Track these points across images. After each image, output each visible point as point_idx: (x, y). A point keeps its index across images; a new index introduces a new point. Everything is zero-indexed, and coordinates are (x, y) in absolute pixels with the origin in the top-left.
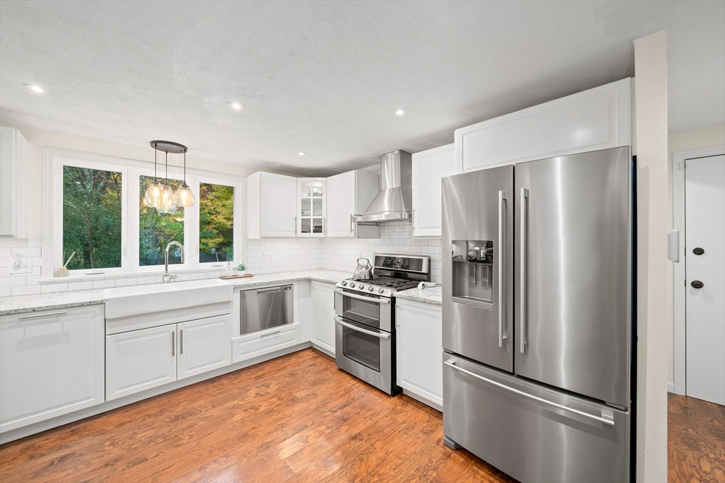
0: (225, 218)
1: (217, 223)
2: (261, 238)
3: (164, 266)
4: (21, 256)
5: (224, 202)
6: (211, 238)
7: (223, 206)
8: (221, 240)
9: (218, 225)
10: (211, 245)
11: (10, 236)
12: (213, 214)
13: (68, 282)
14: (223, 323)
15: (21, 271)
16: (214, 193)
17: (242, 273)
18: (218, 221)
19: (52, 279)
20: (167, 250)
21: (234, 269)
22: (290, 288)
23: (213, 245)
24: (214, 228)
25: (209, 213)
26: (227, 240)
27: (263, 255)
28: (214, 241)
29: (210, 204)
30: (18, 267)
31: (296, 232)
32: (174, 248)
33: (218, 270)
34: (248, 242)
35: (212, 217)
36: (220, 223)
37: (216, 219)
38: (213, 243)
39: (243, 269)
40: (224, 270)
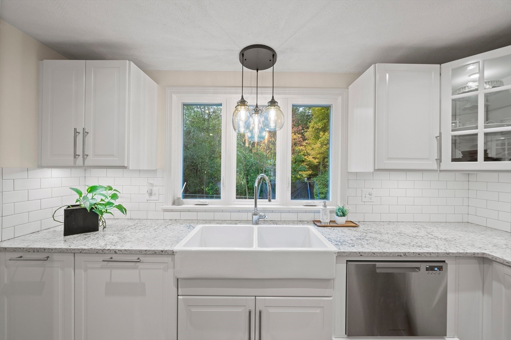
0: (313, 158)
1: (308, 161)
2: (376, 170)
3: (254, 200)
4: (152, 185)
5: (313, 146)
6: (305, 171)
7: (313, 149)
8: (310, 172)
9: (309, 162)
10: (304, 176)
11: (124, 167)
12: (306, 155)
13: (181, 211)
14: (318, 311)
15: (153, 198)
16: (306, 141)
17: (341, 220)
18: (309, 160)
19: (170, 207)
20: (256, 185)
21: (331, 212)
22: (440, 268)
23: (306, 176)
24: (307, 165)
25: (303, 155)
26: (314, 172)
27: (370, 195)
28: (306, 173)
29: (304, 149)
30: (151, 194)
31: (439, 160)
32: (263, 182)
33: (310, 212)
34: (350, 177)
35: (306, 157)
36: (310, 161)
37: (307, 158)
38: (306, 174)
39: (344, 215)
40: (319, 212)
